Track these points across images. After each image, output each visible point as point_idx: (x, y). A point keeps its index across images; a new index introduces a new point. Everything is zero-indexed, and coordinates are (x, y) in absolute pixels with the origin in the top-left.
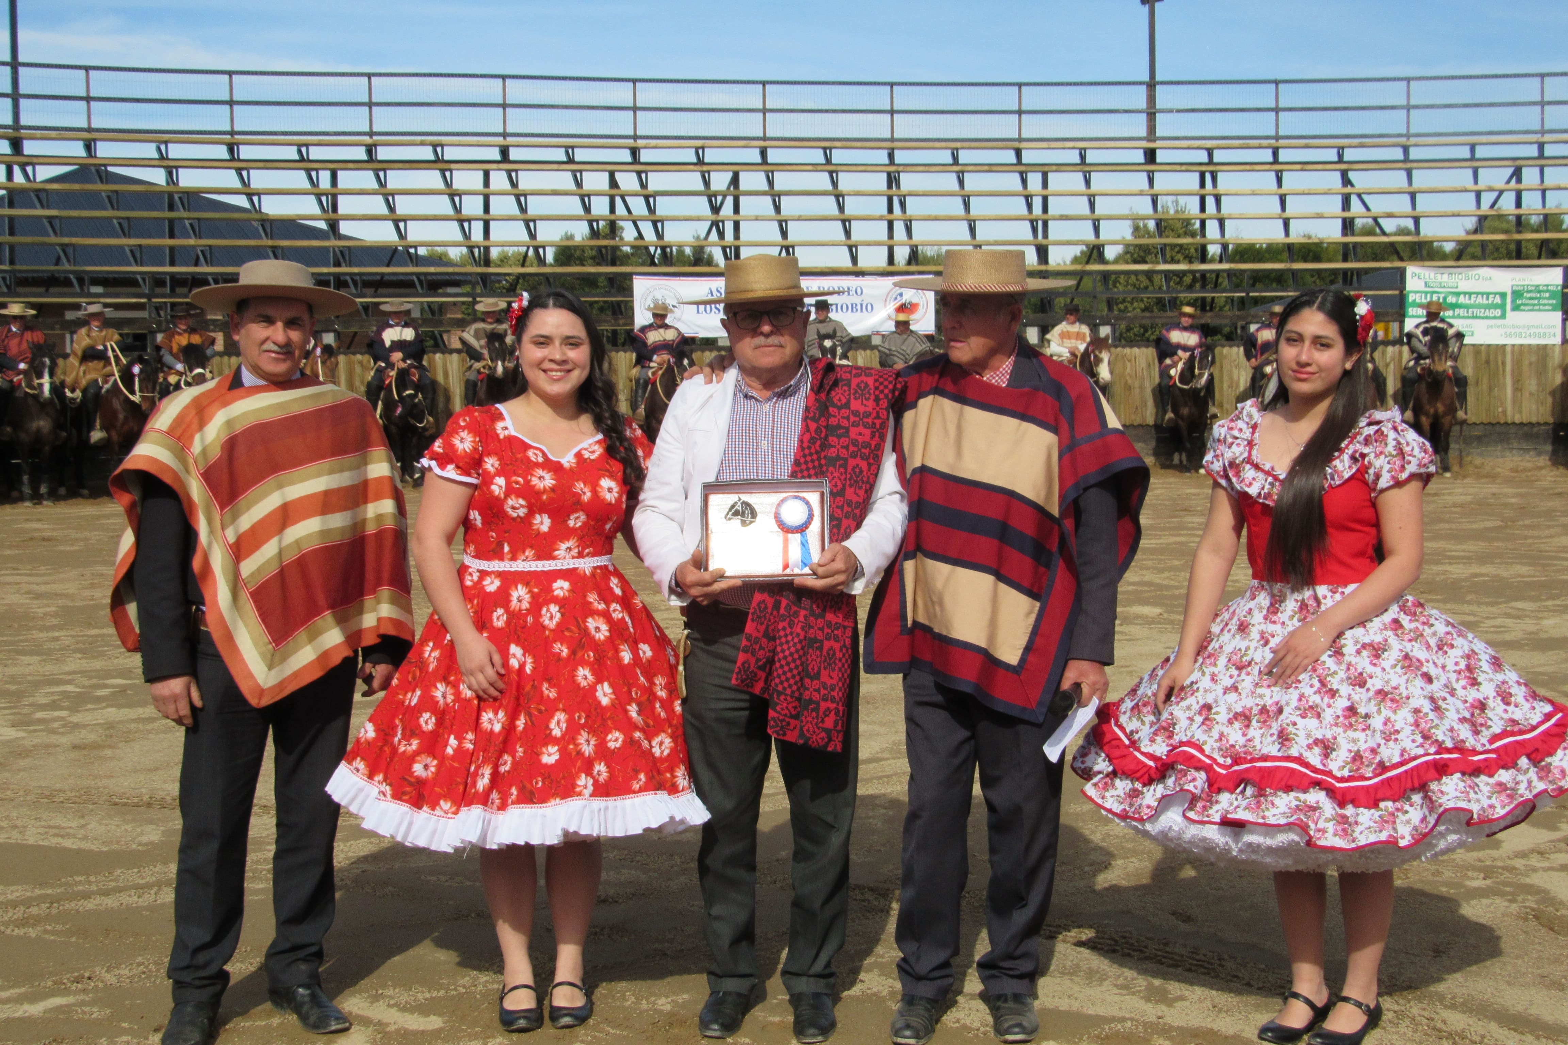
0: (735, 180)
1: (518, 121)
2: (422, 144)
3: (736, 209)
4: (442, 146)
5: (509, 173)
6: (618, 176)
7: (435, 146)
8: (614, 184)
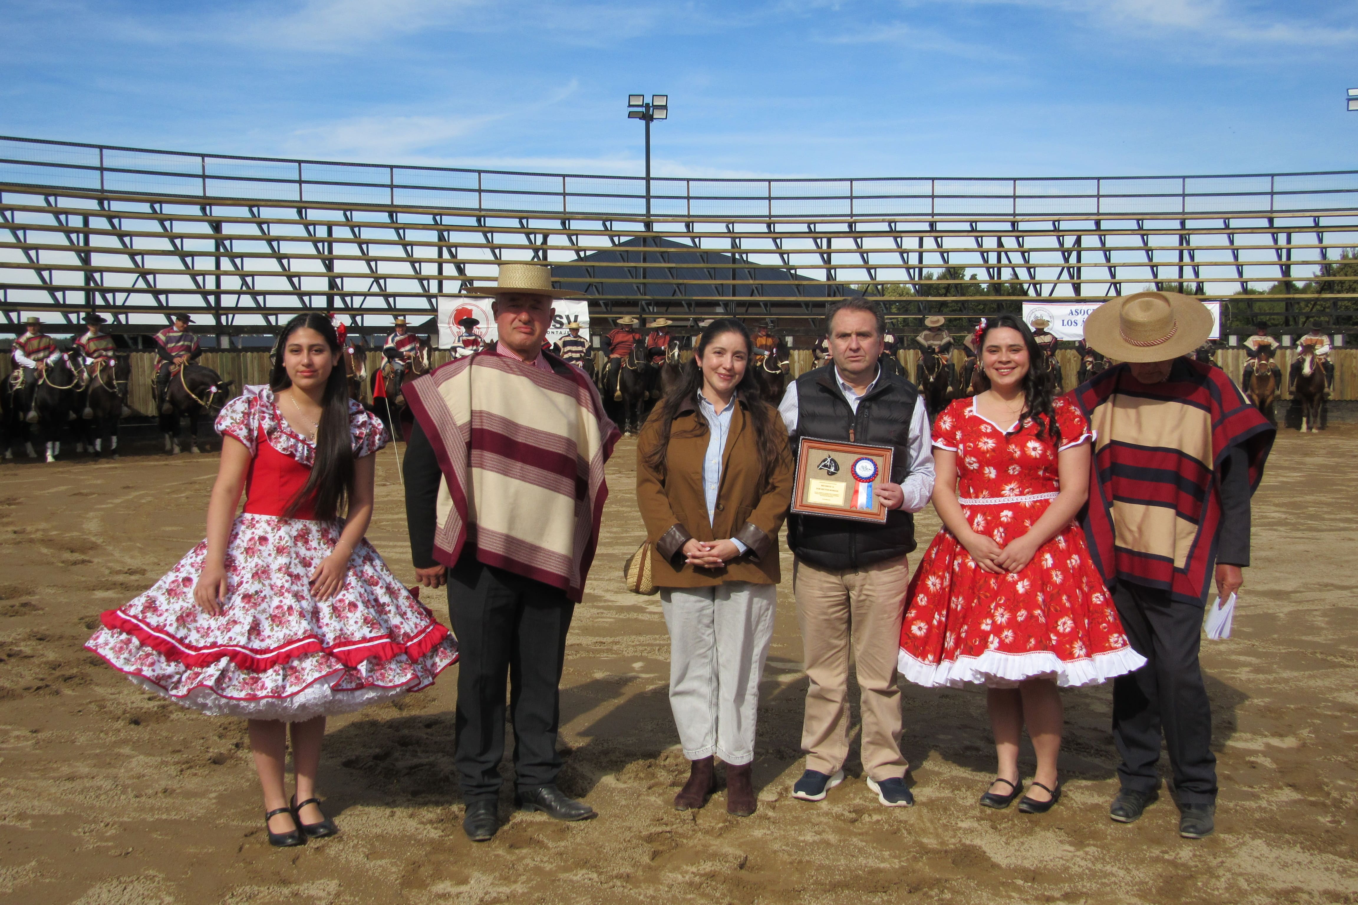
0: (1078, 241)
1: (942, 206)
2: (883, 221)
3: (1079, 259)
4: (895, 222)
5: (936, 239)
6: (1003, 240)
7: (890, 223)
8: (1000, 244)
